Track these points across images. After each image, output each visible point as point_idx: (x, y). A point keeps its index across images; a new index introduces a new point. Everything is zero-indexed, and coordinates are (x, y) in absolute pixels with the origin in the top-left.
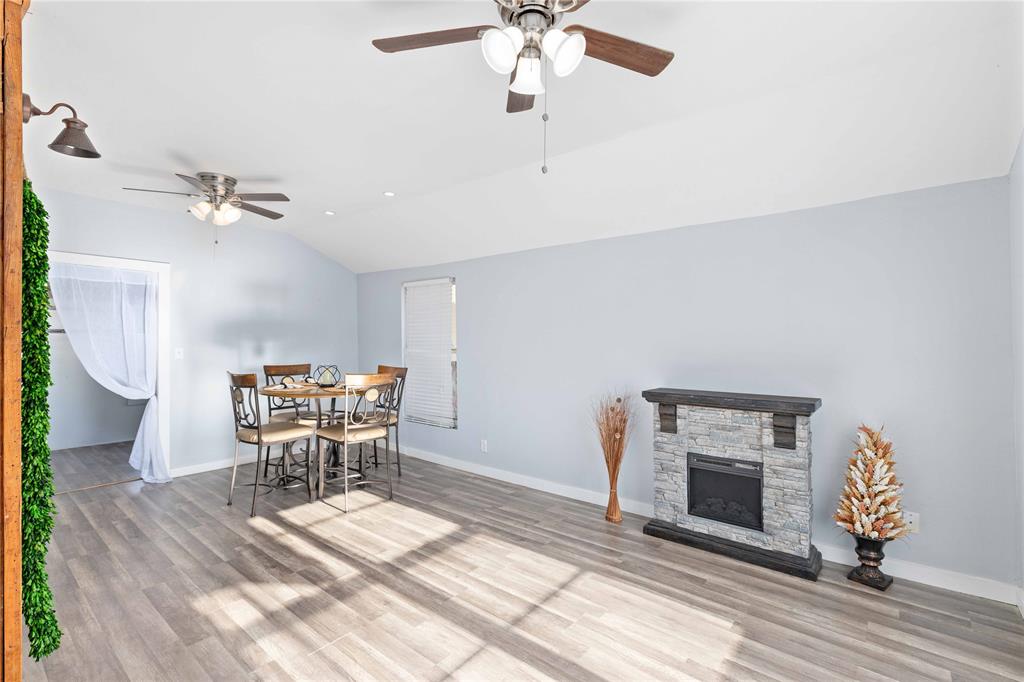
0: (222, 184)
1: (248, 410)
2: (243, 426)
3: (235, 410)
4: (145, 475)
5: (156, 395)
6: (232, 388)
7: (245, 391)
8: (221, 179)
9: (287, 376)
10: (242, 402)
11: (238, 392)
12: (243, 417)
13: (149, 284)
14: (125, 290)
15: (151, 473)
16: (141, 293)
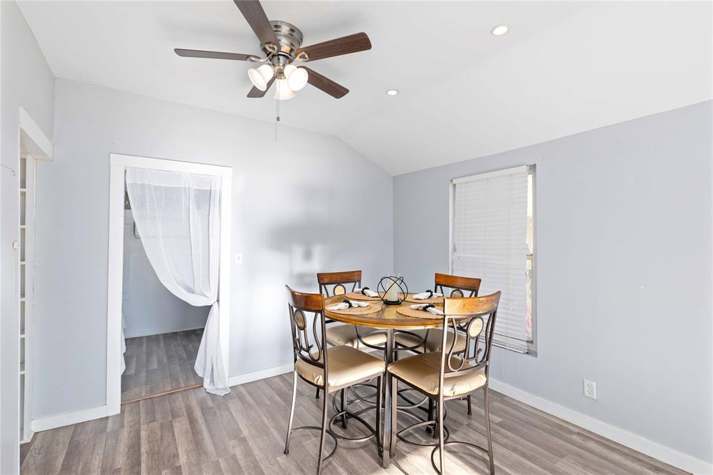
0: (285, 36)
1: (311, 340)
2: (304, 359)
3: (294, 335)
4: (207, 384)
5: (218, 301)
6: (291, 308)
7: (309, 316)
8: (285, 30)
9: (339, 284)
10: (303, 328)
11: (299, 315)
12: (304, 346)
13: (213, 188)
14: (192, 195)
15: (212, 381)
16: (206, 198)
